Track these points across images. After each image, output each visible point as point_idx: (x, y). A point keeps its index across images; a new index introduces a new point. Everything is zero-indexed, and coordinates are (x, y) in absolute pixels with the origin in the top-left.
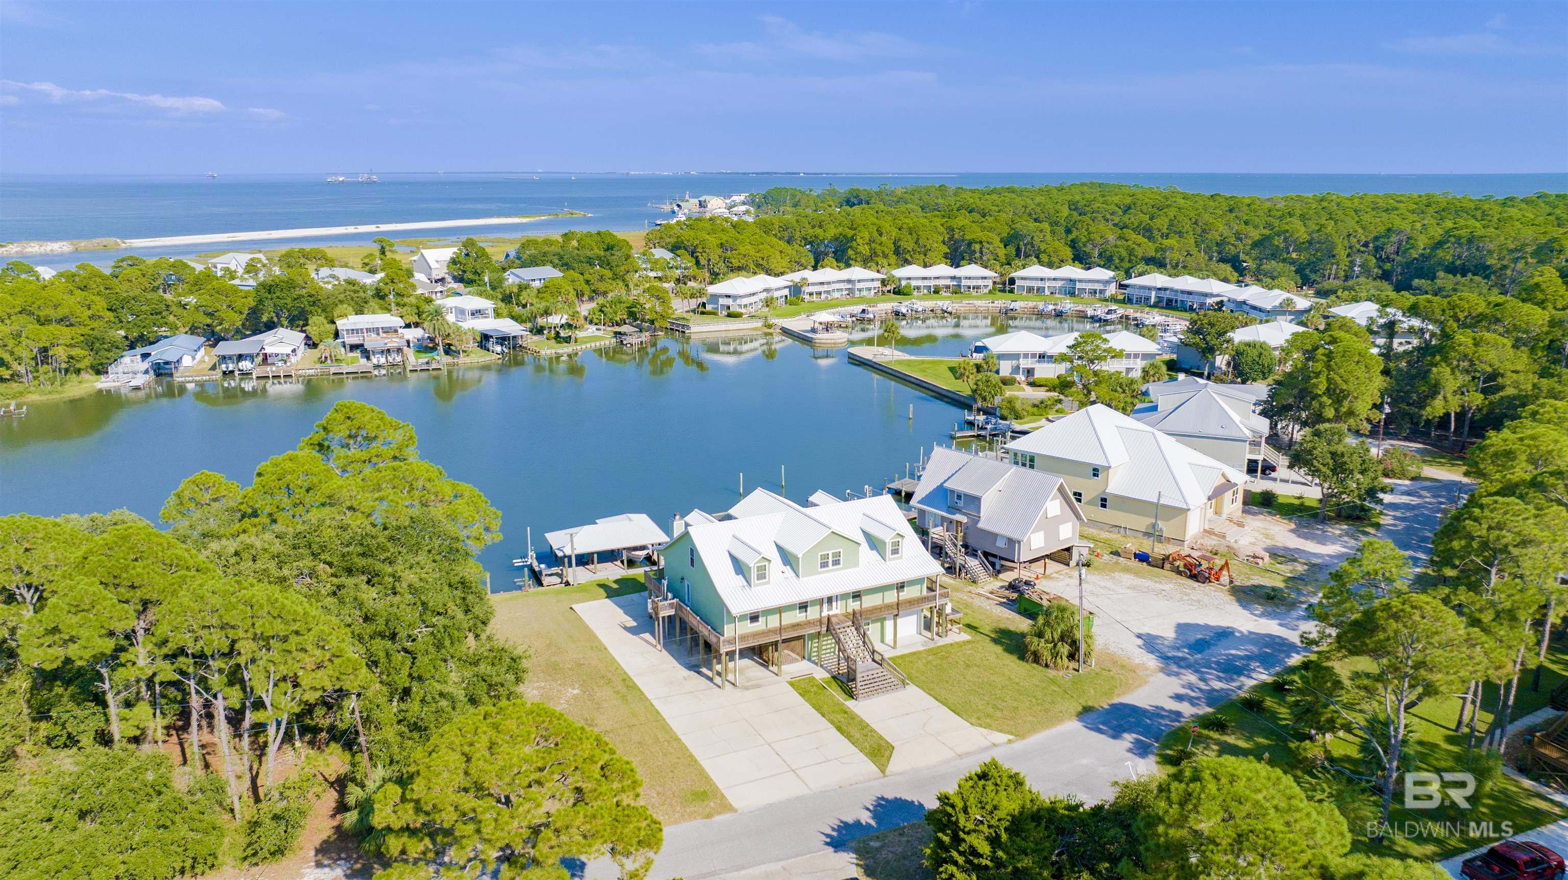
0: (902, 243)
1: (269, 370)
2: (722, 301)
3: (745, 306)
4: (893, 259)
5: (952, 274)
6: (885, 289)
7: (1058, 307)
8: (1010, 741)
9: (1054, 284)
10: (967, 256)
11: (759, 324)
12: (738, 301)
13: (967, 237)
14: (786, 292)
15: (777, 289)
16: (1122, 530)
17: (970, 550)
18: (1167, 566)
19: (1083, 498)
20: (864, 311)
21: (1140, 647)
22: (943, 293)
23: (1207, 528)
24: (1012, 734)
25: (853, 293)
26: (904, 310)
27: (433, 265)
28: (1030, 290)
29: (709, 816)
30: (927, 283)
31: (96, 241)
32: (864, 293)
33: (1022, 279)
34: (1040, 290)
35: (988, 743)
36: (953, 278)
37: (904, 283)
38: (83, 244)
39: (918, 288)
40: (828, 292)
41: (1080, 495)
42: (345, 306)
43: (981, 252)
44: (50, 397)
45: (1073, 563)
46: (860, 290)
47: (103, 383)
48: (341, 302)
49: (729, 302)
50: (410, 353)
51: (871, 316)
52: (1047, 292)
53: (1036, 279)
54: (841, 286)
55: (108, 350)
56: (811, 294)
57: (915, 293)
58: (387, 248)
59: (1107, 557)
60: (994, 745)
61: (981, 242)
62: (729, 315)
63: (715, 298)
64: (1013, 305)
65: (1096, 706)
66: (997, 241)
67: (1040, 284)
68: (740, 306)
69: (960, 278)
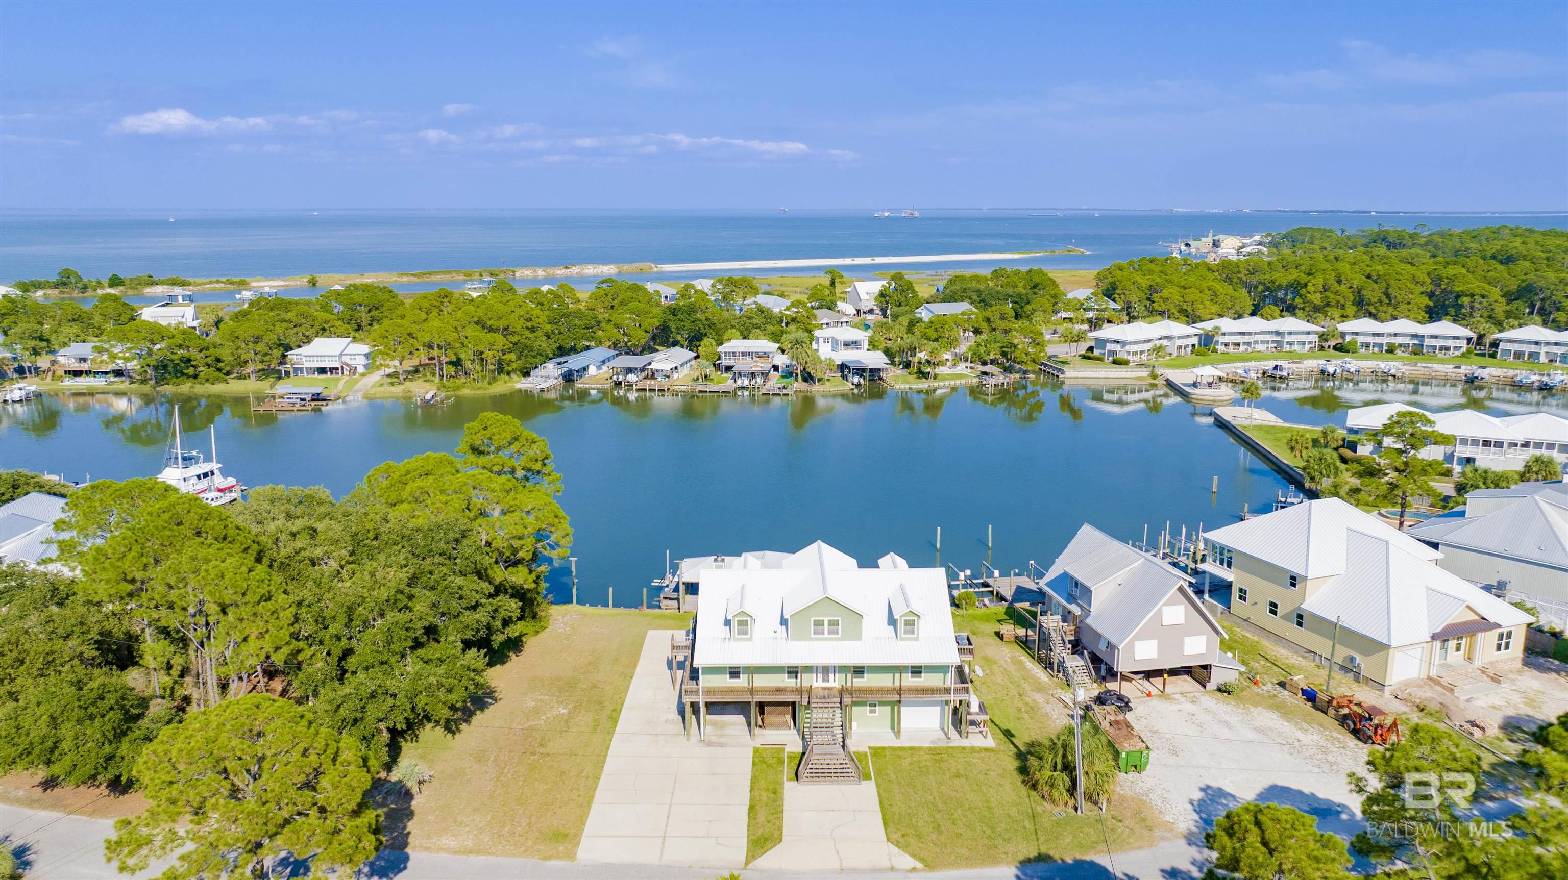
0: (1364, 292)
1: (648, 383)
2: (1109, 347)
3: (1135, 353)
4: (1351, 310)
5: (1413, 331)
6: (1326, 345)
7: (1545, 379)
8: (914, 870)
9: (1554, 349)
10: (1452, 311)
11: (1145, 373)
12: (1127, 348)
13: (1456, 289)
14: (1195, 340)
15: (1180, 338)
16: (1317, 658)
17: (1077, 647)
18: (1331, 711)
19: (1278, 610)
20: (1276, 367)
21: (1191, 802)
22: (1399, 352)
23: (1433, 673)
24: (922, 860)
25: (1282, 347)
26: (1331, 370)
27: (863, 296)
28: (1518, 355)
29: (547, 858)
30: (1378, 340)
31: (635, 265)
32: (1296, 347)
33: (1510, 341)
34: (1533, 356)
35: (887, 864)
36: (1414, 336)
37: (1348, 338)
38: (625, 267)
39: (1367, 345)
40: (1249, 344)
41: (1276, 606)
42: (733, 331)
43: (1472, 308)
44: (477, 392)
45: (1212, 686)
46: (1290, 344)
47: (522, 384)
48: (733, 327)
49: (1117, 347)
50: (775, 378)
51: (1285, 374)
52: (1543, 359)
53: (1529, 342)
54: (1268, 337)
55: (534, 357)
56: (1226, 345)
57: (1363, 351)
58: (837, 281)
59: (1269, 687)
60: (892, 869)
61: (1472, 295)
62: (1115, 362)
63: (1101, 343)
64: (1479, 373)
65: (1057, 856)
66: (1495, 293)
67: (1533, 349)
68: (1128, 352)
69: (1423, 336)
